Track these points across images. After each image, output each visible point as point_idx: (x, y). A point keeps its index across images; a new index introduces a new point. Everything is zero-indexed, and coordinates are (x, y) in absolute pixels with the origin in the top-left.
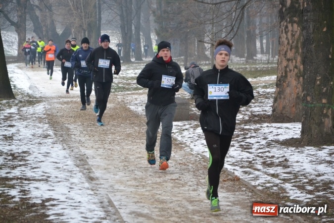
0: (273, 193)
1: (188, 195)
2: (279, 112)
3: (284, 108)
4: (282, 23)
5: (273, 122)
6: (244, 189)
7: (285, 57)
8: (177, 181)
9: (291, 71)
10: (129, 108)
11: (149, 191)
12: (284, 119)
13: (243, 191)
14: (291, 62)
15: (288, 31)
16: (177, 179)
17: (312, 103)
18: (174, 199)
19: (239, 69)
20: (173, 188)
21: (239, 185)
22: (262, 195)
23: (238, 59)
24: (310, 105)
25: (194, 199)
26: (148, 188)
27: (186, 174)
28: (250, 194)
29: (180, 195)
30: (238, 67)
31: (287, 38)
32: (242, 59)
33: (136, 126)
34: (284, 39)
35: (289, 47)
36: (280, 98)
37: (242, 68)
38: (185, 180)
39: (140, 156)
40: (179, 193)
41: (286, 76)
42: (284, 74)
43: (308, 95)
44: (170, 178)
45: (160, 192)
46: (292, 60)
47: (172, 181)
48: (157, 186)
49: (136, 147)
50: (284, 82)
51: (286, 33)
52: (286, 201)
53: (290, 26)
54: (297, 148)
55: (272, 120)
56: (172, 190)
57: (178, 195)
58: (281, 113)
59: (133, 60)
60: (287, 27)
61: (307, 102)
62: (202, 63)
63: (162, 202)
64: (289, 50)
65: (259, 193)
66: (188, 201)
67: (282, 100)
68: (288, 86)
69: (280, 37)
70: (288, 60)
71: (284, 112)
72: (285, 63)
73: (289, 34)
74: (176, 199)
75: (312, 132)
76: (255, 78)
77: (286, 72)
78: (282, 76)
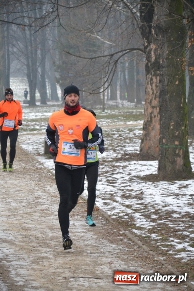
0: (123, 221)
1: (52, 223)
2: (145, 152)
3: (149, 148)
4: (148, 76)
5: (140, 160)
6: (101, 218)
7: (151, 105)
8: (45, 211)
9: (155, 116)
10: (21, 147)
11: (19, 220)
12: (149, 157)
13: (99, 219)
14: (155, 109)
15: (153, 83)
16: (46, 210)
17: (167, 145)
18: (38, 227)
19: (126, 112)
20: (40, 217)
21: (98, 214)
22: (114, 223)
23: (129, 103)
24: (165, 146)
25: (56, 227)
26: (19, 218)
27: (54, 205)
28: (104, 222)
29: (44, 223)
30: (126, 111)
31: (152, 89)
32: (132, 104)
33: (23, 163)
34: (149, 90)
35: (154, 97)
36: (146, 139)
37: (129, 112)
38: (52, 210)
39: (19, 189)
40: (44, 222)
41: (151, 121)
42: (149, 120)
43: (163, 137)
44: (40, 209)
45: (28, 221)
46: (156, 107)
47: (41, 211)
48: (27, 216)
49: (18, 181)
50: (149, 126)
51: (151, 84)
52: (132, 228)
53: (154, 78)
54: (154, 182)
55: (139, 158)
56: (39, 219)
57: (43, 224)
58: (147, 153)
59: (38, 104)
60: (151, 79)
61: (163, 143)
62: (97, 107)
63: (27, 229)
64: (154, 99)
65: (112, 222)
66: (49, 229)
67: (148, 141)
68: (152, 130)
69: (146, 88)
70: (153, 107)
71: (149, 151)
72: (150, 110)
73: (154, 85)
74: (40, 226)
75: (167, 169)
76: (136, 121)
77: (151, 118)
78: (148, 121)
